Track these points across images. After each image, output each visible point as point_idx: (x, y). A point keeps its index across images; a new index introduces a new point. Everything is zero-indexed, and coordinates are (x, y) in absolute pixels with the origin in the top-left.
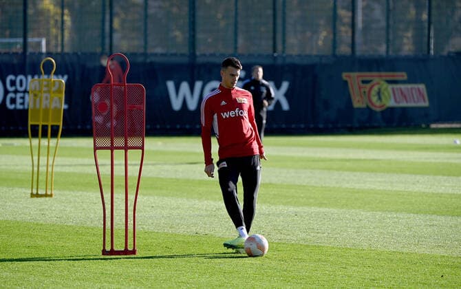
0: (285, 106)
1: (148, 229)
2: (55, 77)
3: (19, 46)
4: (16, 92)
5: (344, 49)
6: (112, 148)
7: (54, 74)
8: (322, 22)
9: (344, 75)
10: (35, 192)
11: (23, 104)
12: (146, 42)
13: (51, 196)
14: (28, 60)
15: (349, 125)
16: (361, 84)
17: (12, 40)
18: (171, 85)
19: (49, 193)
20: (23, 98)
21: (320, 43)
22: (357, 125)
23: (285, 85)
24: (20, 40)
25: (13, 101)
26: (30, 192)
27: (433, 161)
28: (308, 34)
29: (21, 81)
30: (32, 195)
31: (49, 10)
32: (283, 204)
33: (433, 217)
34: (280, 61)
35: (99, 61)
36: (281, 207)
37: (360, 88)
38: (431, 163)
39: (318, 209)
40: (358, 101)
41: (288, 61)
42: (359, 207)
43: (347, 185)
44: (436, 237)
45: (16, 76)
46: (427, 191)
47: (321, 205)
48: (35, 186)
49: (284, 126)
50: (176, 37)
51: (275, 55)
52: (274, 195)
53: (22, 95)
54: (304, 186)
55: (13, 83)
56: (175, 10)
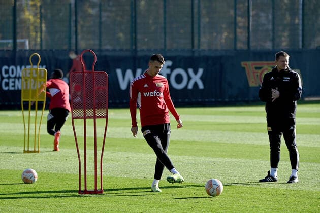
0: (201, 86)
1: (109, 175)
2: (40, 67)
3: (10, 45)
4: (9, 78)
5: (241, 46)
6: (85, 117)
7: (40, 64)
8: (224, 26)
9: (243, 64)
10: (26, 149)
11: (14, 86)
12: (100, 42)
13: (38, 152)
14: (17, 55)
15: (246, 99)
16: (255, 70)
17: (5, 41)
18: (119, 72)
19: (37, 150)
20: (14, 82)
21: (223, 41)
22: (252, 99)
23: (201, 71)
24: (11, 41)
25: (7, 84)
26: (23, 149)
27: (308, 124)
28: (215, 34)
29: (13, 70)
30: (25, 152)
31: (29, 20)
32: (204, 156)
33: (313, 164)
34: (196, 54)
35: (68, 55)
36: (203, 158)
37: (254, 72)
38: (306, 125)
39: (229, 160)
40: (253, 82)
41: (202, 54)
42: (259, 158)
43: (249, 142)
44: (316, 179)
45: (9, 66)
46: (306, 145)
47: (231, 156)
48: (26, 145)
49: (200, 100)
50: (120, 38)
51: (194, 50)
52: (198, 149)
53: (13, 80)
54: (219, 143)
55: (7, 72)
56: (119, 19)
